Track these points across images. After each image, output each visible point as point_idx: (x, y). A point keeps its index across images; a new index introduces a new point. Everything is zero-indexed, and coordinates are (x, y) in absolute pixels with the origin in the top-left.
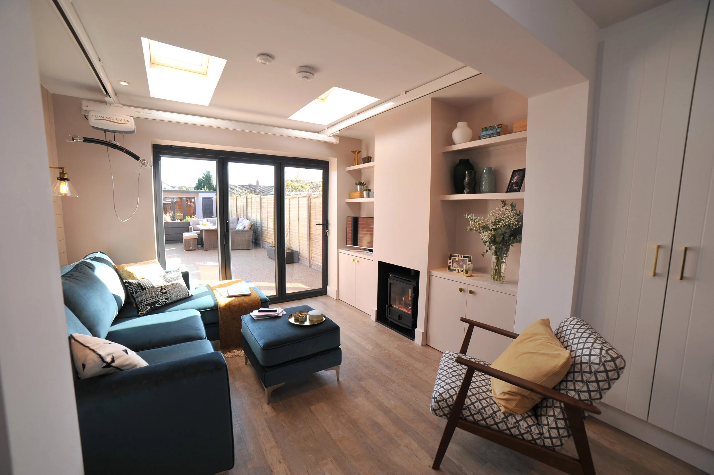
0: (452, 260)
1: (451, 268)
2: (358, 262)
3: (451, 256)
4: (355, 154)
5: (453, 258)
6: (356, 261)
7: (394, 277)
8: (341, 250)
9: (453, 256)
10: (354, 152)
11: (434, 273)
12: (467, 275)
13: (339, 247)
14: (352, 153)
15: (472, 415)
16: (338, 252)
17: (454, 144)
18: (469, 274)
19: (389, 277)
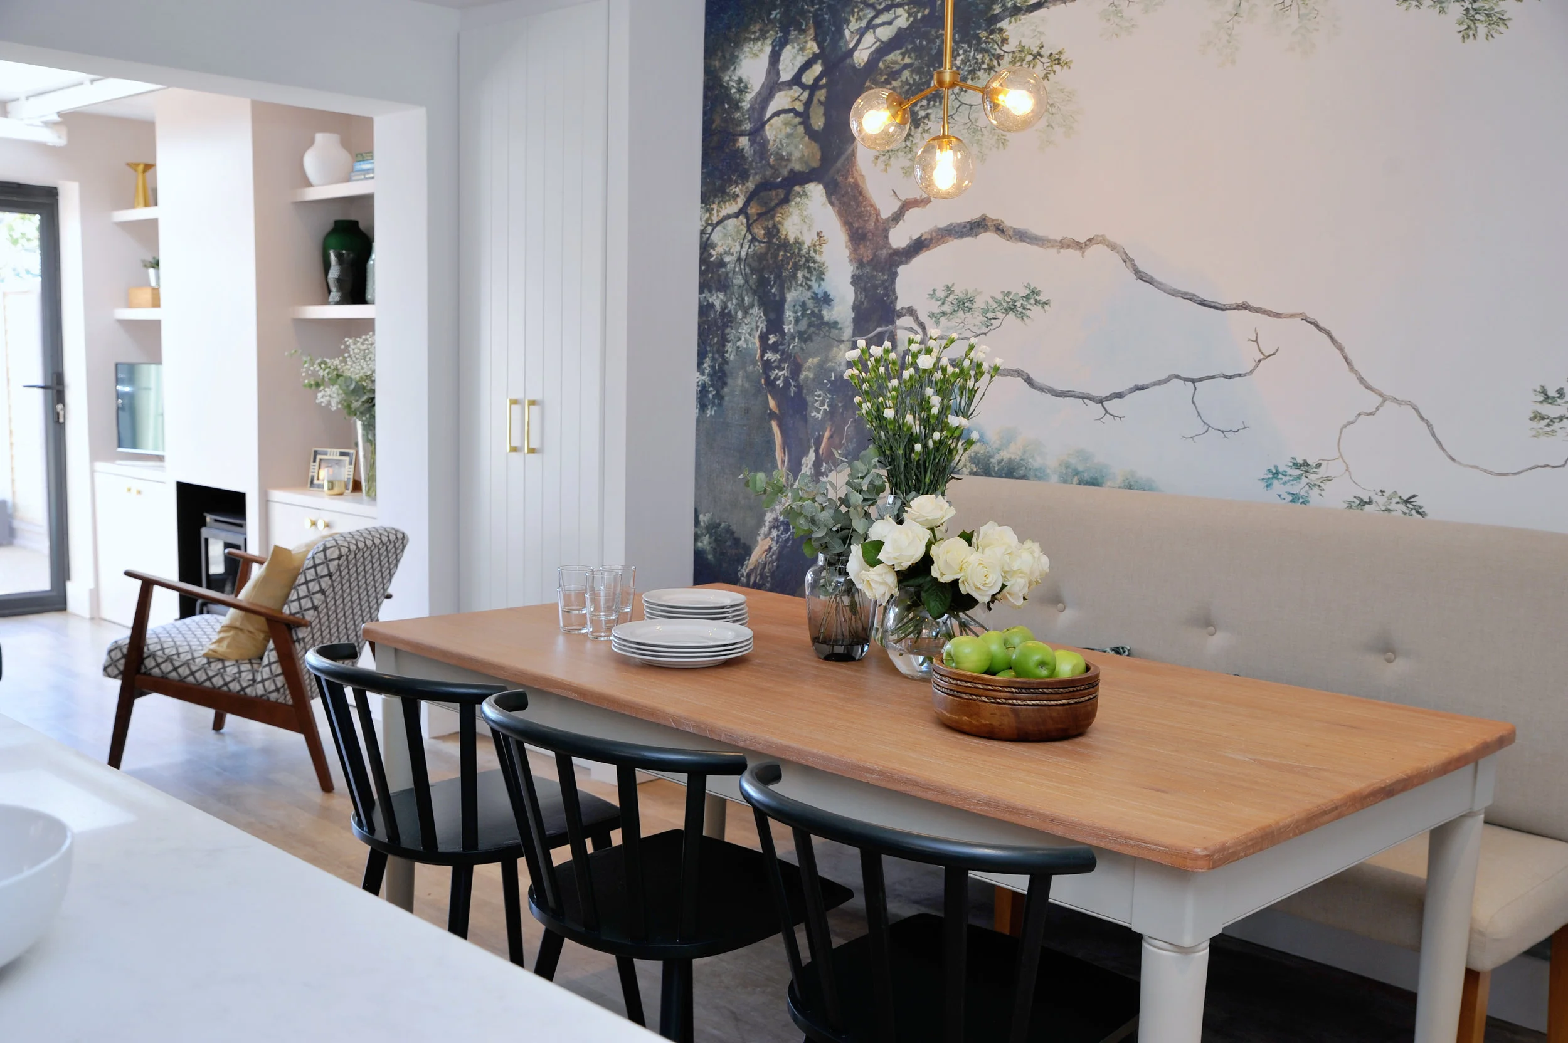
0: (317, 463)
1: (316, 482)
2: (139, 492)
3: (316, 453)
4: (136, 171)
5: (321, 460)
6: (134, 491)
7: (216, 521)
8: (100, 466)
9: (320, 454)
10: (134, 166)
11: (277, 495)
12: (332, 492)
13: (96, 454)
14: (127, 168)
15: (158, 665)
16: (93, 472)
17: (309, 184)
18: (336, 490)
19: (204, 524)
